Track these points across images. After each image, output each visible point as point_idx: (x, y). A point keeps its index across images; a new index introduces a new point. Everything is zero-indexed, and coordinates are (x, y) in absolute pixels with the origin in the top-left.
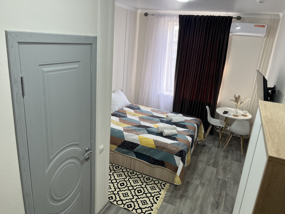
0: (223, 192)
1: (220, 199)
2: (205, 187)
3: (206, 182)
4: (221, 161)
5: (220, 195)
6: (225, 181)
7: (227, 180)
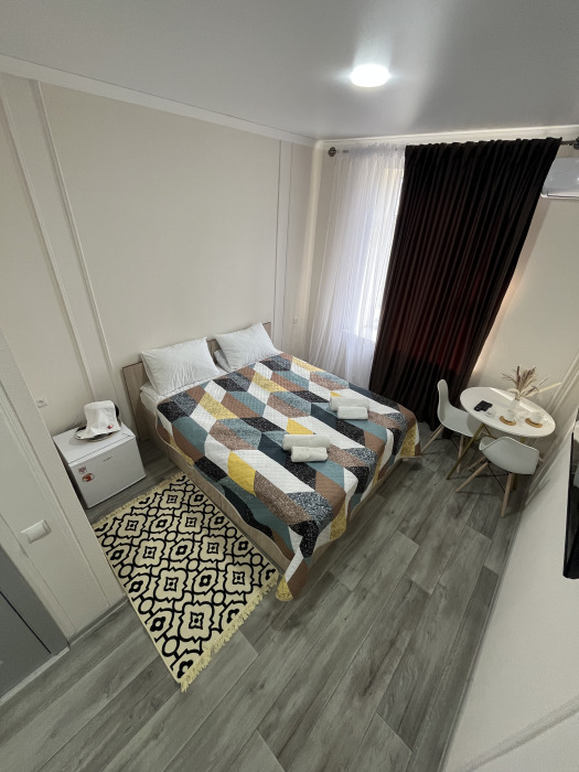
0: (404, 634)
1: (386, 661)
2: (364, 604)
3: (372, 586)
4: (440, 522)
5: (392, 643)
6: (426, 595)
7: (431, 592)
